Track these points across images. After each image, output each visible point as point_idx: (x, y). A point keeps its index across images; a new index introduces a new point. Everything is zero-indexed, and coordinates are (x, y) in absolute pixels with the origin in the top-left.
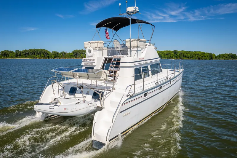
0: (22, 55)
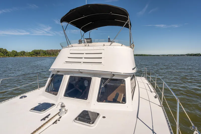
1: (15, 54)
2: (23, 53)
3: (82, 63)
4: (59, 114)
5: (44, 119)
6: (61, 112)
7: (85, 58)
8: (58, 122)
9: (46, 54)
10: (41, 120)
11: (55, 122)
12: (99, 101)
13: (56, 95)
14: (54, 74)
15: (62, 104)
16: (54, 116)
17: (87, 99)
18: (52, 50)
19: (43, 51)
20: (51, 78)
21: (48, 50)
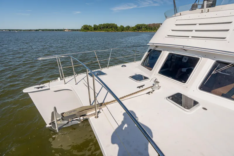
0: (99, 29)
1: (122, 29)
2: (128, 28)
3: (190, 37)
4: (153, 88)
5: (139, 87)
6: (154, 86)
7: (196, 31)
8: (150, 93)
9: (147, 29)
10: (138, 87)
11: (149, 93)
12: (202, 89)
13: (151, 70)
14: (152, 49)
15: (156, 79)
16: (148, 88)
17: (185, 82)
18: (154, 24)
19: (145, 25)
20: (148, 52)
21: (150, 24)
